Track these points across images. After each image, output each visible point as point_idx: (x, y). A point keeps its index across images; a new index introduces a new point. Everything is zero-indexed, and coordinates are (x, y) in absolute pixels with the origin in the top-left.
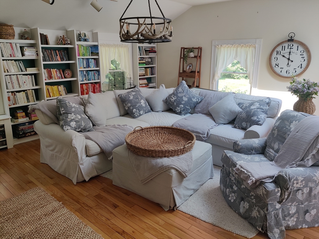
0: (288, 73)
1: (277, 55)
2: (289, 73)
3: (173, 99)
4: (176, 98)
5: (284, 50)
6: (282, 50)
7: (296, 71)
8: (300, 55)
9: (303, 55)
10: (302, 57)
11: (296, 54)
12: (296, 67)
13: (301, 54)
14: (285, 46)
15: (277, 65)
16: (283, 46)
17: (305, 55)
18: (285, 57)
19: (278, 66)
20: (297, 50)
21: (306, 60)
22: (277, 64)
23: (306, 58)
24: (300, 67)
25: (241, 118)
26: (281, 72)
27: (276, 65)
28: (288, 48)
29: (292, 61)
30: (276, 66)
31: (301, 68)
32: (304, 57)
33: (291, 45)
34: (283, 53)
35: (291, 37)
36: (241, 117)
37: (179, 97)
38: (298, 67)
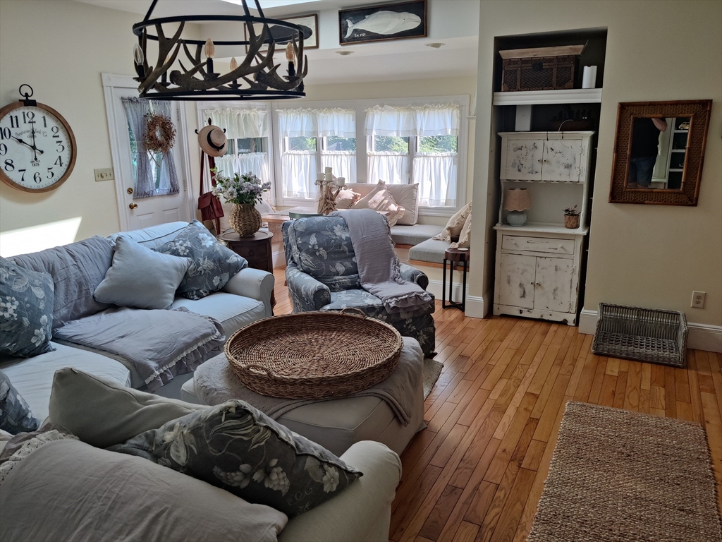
0: (38, 180)
1: (2, 138)
2: (40, 180)
3: (10, 311)
4: (17, 303)
5: (18, 126)
6: (13, 127)
7: (53, 174)
8: (54, 137)
9: (58, 136)
10: (57, 142)
11: (45, 134)
12: (52, 165)
13: (53, 134)
14: (16, 117)
15: (10, 165)
16: (11, 117)
17: (62, 137)
18: (24, 143)
19: (13, 167)
20: (45, 126)
21: (66, 148)
22: (10, 162)
23: (65, 143)
24: (58, 162)
25: (206, 272)
26: (23, 180)
27: (7, 163)
28: (25, 122)
29: (42, 152)
30: (8, 167)
31: (61, 165)
32: (61, 142)
33: (30, 115)
34: (17, 134)
35: (27, 95)
36: (205, 270)
37: (24, 294)
38: (56, 164)
